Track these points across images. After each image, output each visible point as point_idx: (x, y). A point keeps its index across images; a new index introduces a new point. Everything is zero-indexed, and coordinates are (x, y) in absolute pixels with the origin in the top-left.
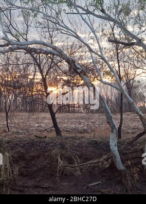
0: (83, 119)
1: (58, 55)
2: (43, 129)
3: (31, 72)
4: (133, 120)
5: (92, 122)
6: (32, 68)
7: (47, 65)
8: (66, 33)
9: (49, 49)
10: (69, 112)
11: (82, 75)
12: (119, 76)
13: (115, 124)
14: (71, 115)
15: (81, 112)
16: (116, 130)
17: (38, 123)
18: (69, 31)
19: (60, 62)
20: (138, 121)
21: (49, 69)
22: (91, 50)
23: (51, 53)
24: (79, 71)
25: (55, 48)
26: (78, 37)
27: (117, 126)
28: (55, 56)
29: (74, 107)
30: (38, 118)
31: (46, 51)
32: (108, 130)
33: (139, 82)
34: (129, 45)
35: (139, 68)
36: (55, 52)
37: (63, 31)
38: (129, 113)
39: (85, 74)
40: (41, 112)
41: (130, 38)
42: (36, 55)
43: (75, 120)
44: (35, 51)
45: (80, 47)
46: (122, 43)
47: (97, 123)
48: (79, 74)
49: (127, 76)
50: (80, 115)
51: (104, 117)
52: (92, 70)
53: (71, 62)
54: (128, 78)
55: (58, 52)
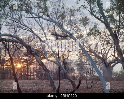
0: (36, 83)
1: (20, 43)
2: (10, 90)
3: (3, 53)
4: (67, 84)
5: (41, 85)
6: (3, 51)
7: (13, 50)
8: (25, 29)
9: (14, 39)
10: (27, 79)
11: (35, 55)
12: (58, 56)
13: (56, 87)
14: (28, 81)
15: (35, 79)
16: (56, 90)
17: (7, 86)
18: (27, 28)
19: (22, 47)
20: (70, 85)
21: (14, 52)
22: (41, 40)
23: (15, 42)
24: (33, 53)
25: (18, 39)
26: (32, 32)
27: (57, 88)
28: (18, 43)
29: (30, 76)
30: (7, 83)
31: (12, 40)
32: (51, 90)
33: (71, 60)
34: (64, 37)
35: (71, 52)
36: (18, 41)
37: (23, 28)
38: (65, 79)
39: (37, 55)
40: (9, 79)
41: (65, 33)
42: (6, 43)
43: (31, 84)
44: (5, 40)
45: (34, 38)
46: (60, 36)
47: (45, 86)
48: (33, 55)
49: (63, 56)
50: (34, 81)
51: (49, 82)
52: (41, 52)
53: (28, 47)
54: (64, 58)
55: (20, 41)
